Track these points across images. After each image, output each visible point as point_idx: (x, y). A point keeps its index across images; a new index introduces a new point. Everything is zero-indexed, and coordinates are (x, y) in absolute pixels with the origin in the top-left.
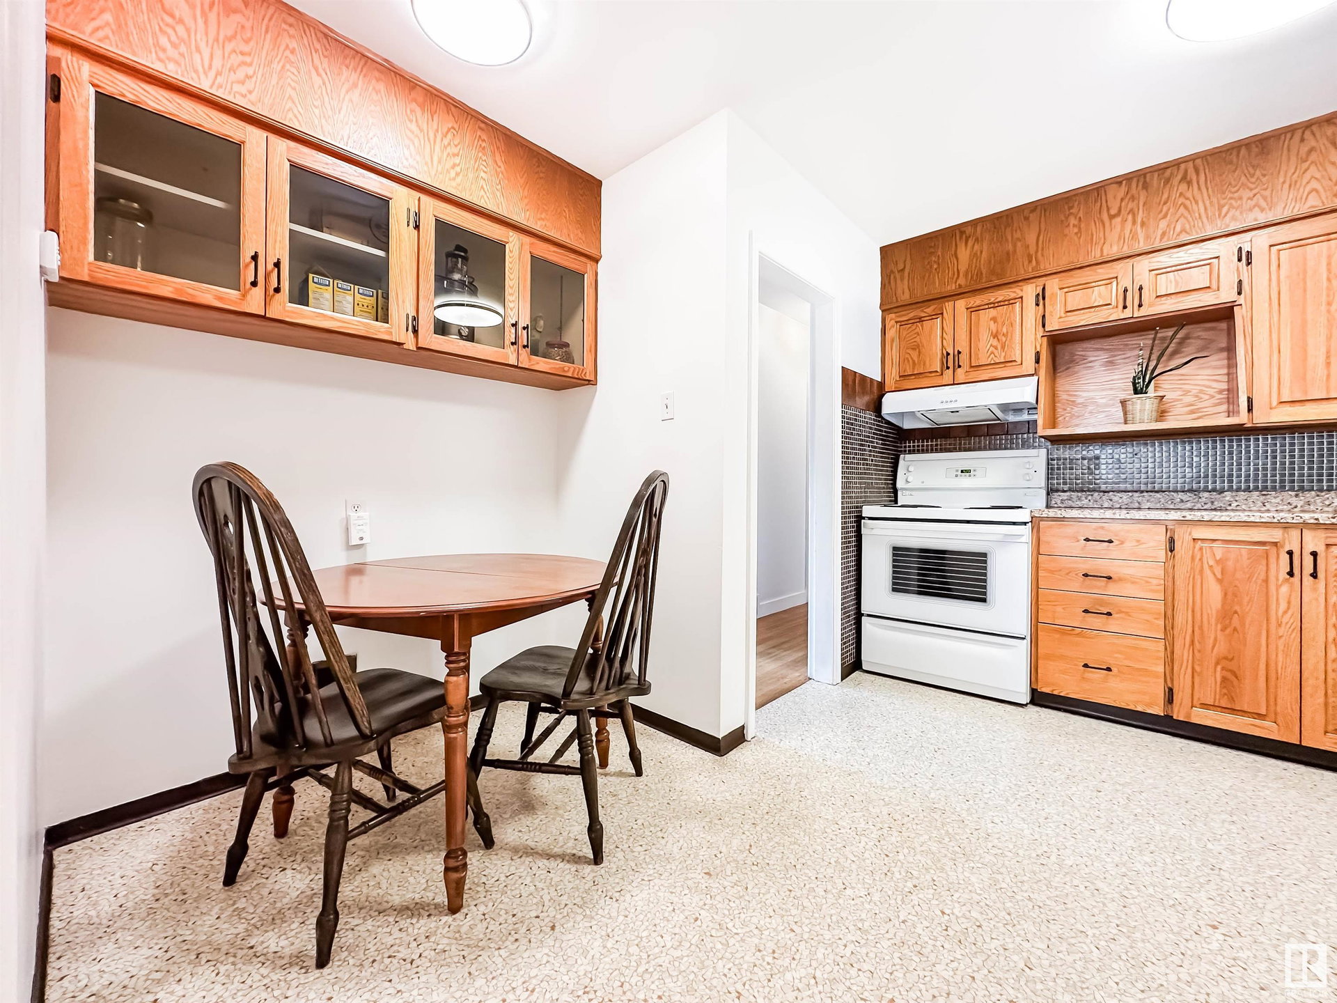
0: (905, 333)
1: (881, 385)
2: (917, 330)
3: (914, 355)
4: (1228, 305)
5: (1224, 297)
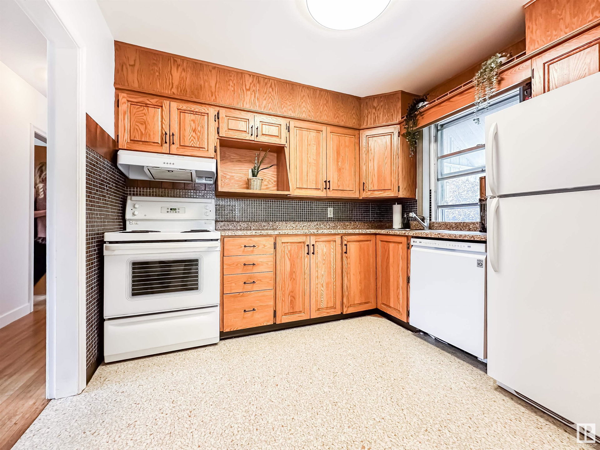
0: (135, 111)
1: (116, 143)
2: (144, 112)
3: (142, 128)
4: (283, 146)
5: (282, 142)
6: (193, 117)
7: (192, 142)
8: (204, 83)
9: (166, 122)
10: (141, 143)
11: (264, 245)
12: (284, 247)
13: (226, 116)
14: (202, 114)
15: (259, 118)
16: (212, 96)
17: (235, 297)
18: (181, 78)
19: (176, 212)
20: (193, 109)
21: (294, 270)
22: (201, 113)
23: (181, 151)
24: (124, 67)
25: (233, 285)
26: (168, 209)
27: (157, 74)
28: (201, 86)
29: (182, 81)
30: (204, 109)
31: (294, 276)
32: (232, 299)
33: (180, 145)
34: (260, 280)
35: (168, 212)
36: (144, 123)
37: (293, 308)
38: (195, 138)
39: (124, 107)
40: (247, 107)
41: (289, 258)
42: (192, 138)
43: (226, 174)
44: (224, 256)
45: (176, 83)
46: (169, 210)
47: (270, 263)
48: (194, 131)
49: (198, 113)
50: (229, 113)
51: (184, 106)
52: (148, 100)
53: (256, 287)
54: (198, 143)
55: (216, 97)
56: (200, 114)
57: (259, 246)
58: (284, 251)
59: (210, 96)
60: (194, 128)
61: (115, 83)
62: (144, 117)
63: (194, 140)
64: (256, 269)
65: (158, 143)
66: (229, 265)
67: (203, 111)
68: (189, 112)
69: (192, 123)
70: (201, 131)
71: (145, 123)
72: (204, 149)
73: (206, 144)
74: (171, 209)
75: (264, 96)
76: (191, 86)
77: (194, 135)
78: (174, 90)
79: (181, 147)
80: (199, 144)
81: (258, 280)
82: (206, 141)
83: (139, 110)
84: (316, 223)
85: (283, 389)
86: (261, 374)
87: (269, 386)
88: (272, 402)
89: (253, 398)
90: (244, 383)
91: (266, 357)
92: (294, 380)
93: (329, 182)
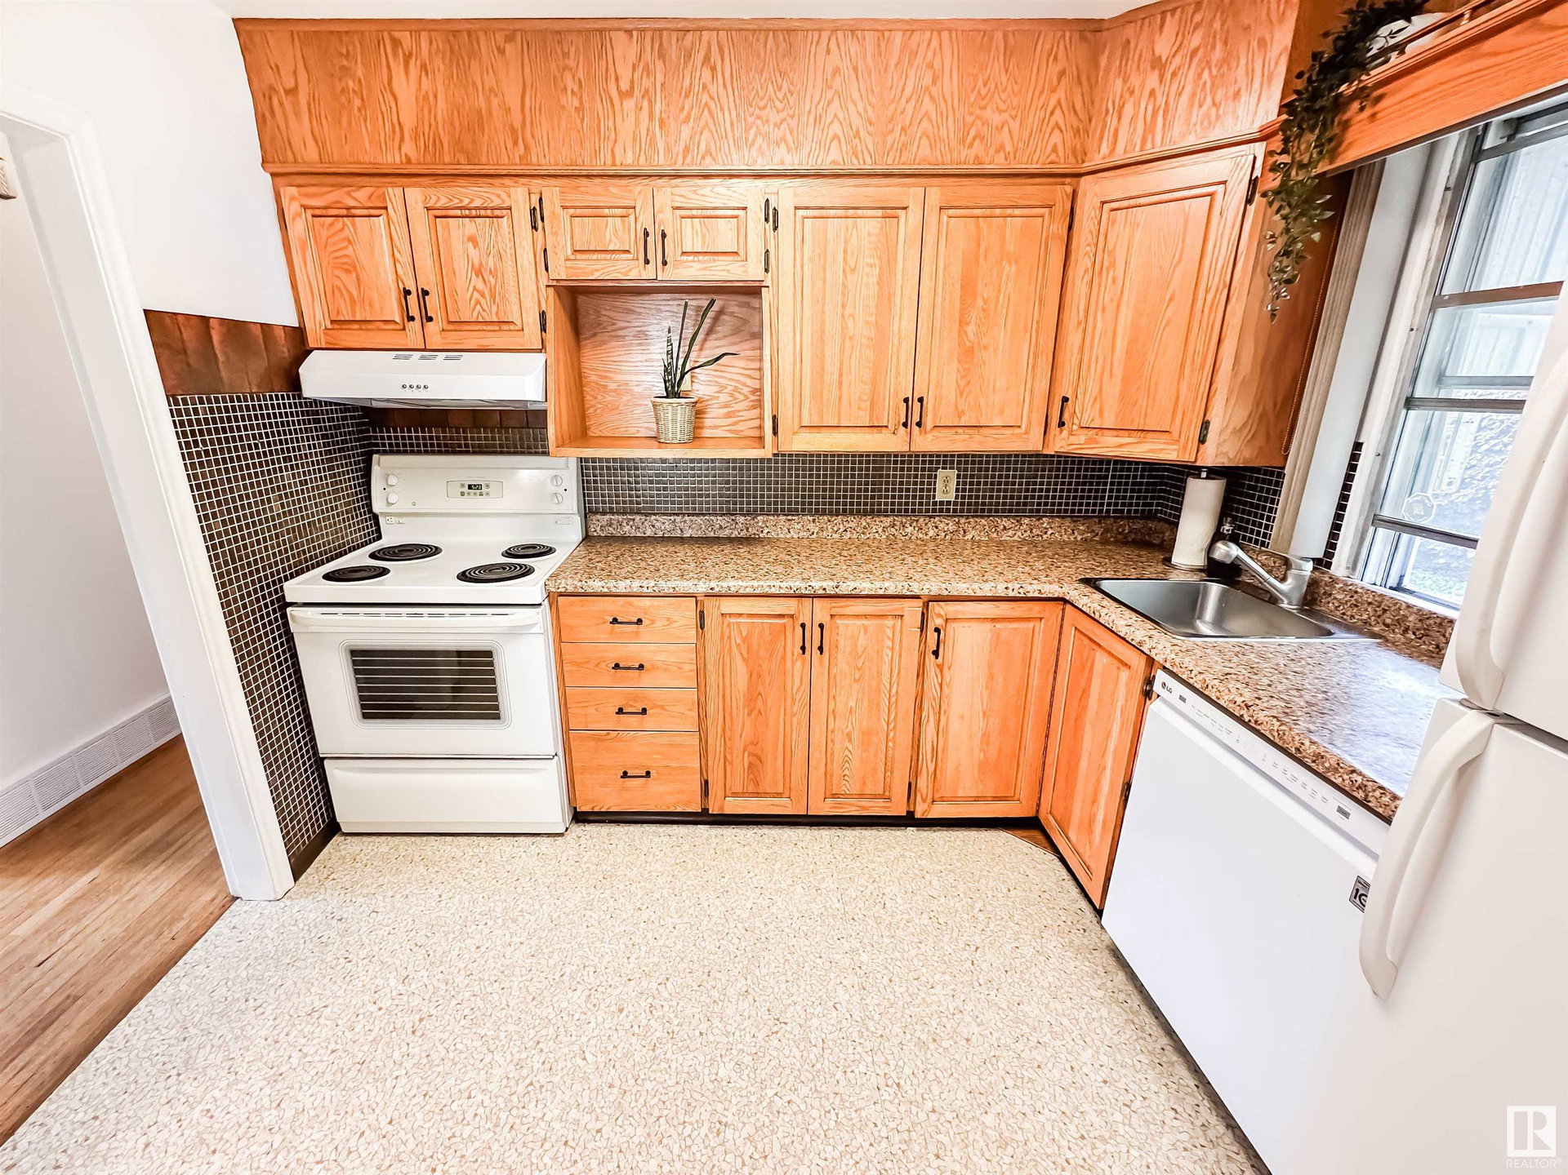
0: (324, 234)
1: (298, 334)
2: (346, 233)
3: (350, 282)
4: (757, 284)
5: (751, 271)
6: (470, 227)
7: (478, 307)
8: (489, 102)
9: (404, 258)
10: (356, 326)
11: (668, 619)
12: (729, 625)
13: (564, 207)
14: (493, 213)
15: (668, 194)
16: (515, 143)
17: (599, 739)
18: (424, 101)
19: (481, 495)
20: (466, 201)
21: (761, 689)
22: (493, 209)
23: (453, 339)
24: (275, 100)
25: (591, 710)
26: (463, 486)
27: (357, 102)
28: (480, 112)
29: (426, 111)
30: (499, 196)
31: (760, 704)
32: (592, 744)
33: (450, 322)
34: (662, 707)
35: (462, 494)
36: (351, 268)
37: (757, 784)
38: (483, 295)
39: (297, 228)
40: (627, 158)
41: (745, 655)
42: (476, 294)
43: (605, 377)
44: (561, 641)
45: (409, 122)
46: (466, 490)
47: (687, 667)
48: (479, 273)
49: (482, 213)
50: (574, 197)
51: (442, 196)
52: (349, 194)
53: (649, 722)
54: (494, 308)
55: (526, 147)
56: (489, 212)
57: (653, 622)
58: (729, 637)
59: (510, 144)
60: (477, 263)
61: (264, 162)
62: (349, 252)
63: (482, 301)
64: (646, 679)
65: (394, 322)
66: (578, 664)
67: (497, 202)
68: (458, 212)
69: (470, 245)
70: (496, 270)
71: (355, 268)
72: (512, 327)
73: (516, 308)
74: (470, 487)
75: (683, 108)
76: (452, 124)
77: (480, 285)
78: (409, 148)
79: (451, 327)
80: (497, 313)
81: (656, 706)
82: (514, 299)
83: (333, 230)
84: (888, 521)
85: (627, 1026)
86: (607, 958)
87: (602, 1006)
88: (584, 1059)
89: (551, 1030)
90: (557, 976)
91: (644, 908)
92: (666, 1008)
93: (921, 400)
